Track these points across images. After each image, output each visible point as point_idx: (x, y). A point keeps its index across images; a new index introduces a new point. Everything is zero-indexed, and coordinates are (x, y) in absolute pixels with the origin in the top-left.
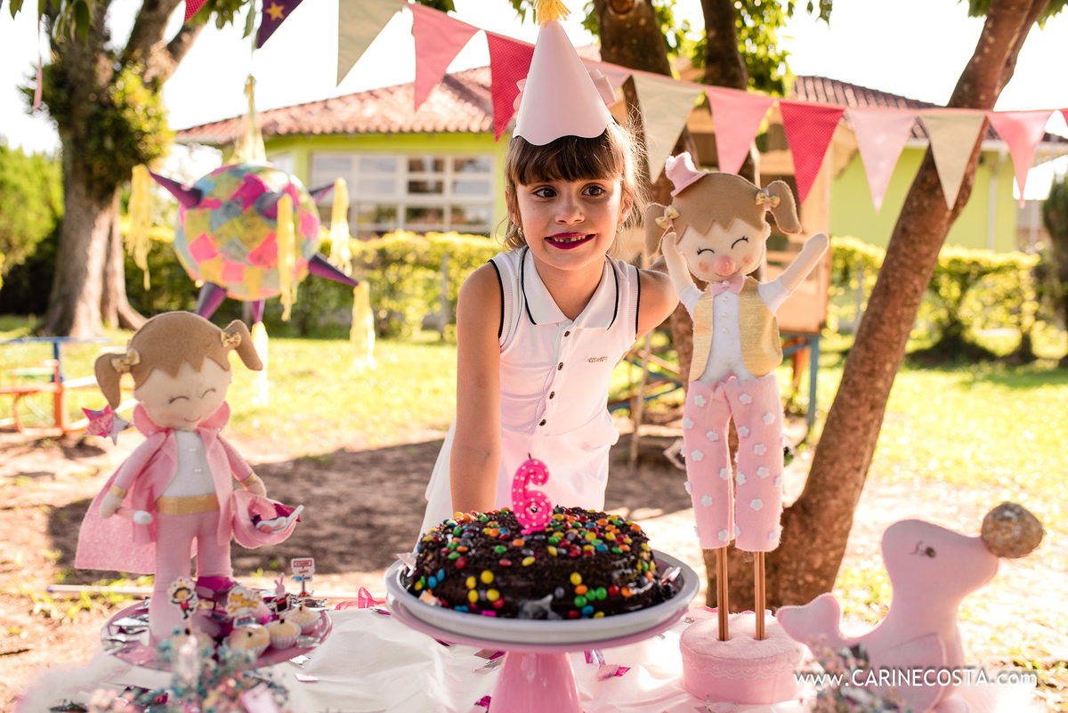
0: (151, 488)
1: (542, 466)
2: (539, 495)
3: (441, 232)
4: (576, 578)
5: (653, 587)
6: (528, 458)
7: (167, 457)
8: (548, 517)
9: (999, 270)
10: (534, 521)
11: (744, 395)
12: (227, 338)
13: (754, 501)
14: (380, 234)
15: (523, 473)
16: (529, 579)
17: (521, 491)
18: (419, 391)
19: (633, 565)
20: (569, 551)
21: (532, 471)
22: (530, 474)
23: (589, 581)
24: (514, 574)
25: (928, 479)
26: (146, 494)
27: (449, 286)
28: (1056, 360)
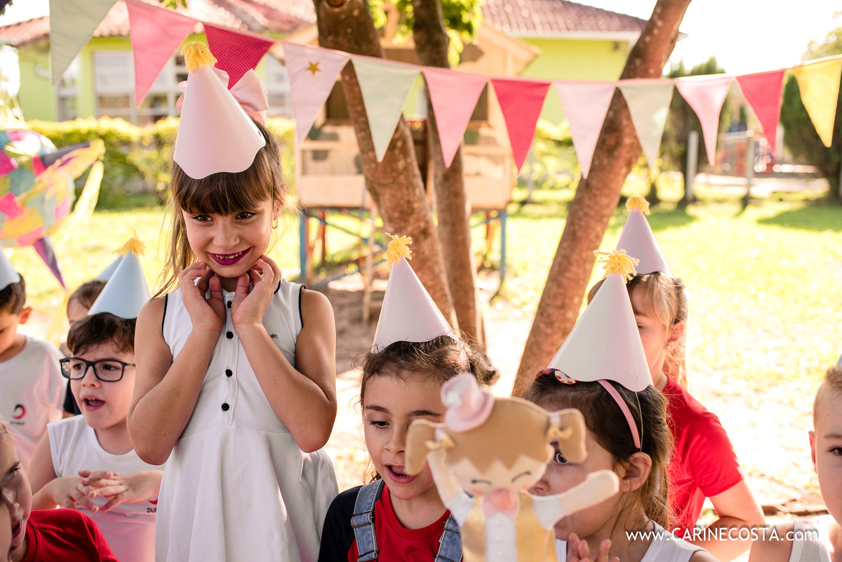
14: (157, 118)
28: (674, 203)
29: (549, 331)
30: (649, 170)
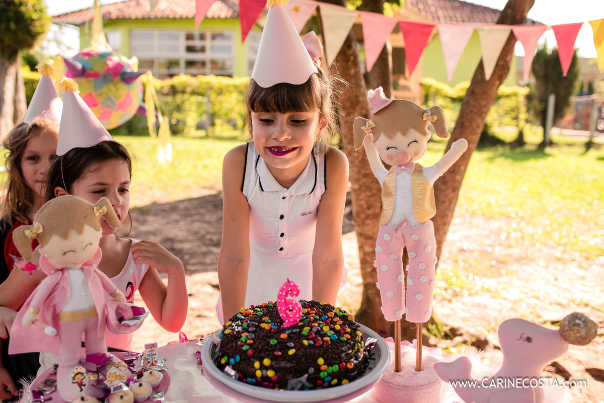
0: (54, 307)
1: (295, 286)
2: (294, 303)
3: (205, 75)
4: (321, 361)
5: (363, 357)
6: (287, 281)
7: (63, 288)
8: (300, 315)
9: (508, 96)
10: (291, 318)
11: (414, 235)
12: (98, 210)
13: (418, 295)
14: (171, 76)
15: (284, 290)
16: (292, 363)
17: (283, 301)
18: (195, 167)
19: (353, 348)
20: (315, 342)
21: (289, 289)
22: (289, 291)
23: (328, 362)
24: (284, 360)
25: (473, 214)
26: (51, 310)
27: (210, 106)
28: (536, 145)
29: (444, 187)
30: (518, 121)
